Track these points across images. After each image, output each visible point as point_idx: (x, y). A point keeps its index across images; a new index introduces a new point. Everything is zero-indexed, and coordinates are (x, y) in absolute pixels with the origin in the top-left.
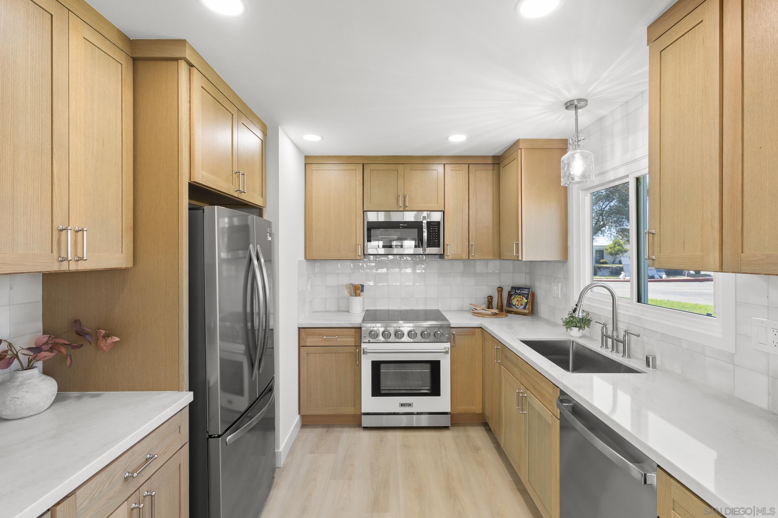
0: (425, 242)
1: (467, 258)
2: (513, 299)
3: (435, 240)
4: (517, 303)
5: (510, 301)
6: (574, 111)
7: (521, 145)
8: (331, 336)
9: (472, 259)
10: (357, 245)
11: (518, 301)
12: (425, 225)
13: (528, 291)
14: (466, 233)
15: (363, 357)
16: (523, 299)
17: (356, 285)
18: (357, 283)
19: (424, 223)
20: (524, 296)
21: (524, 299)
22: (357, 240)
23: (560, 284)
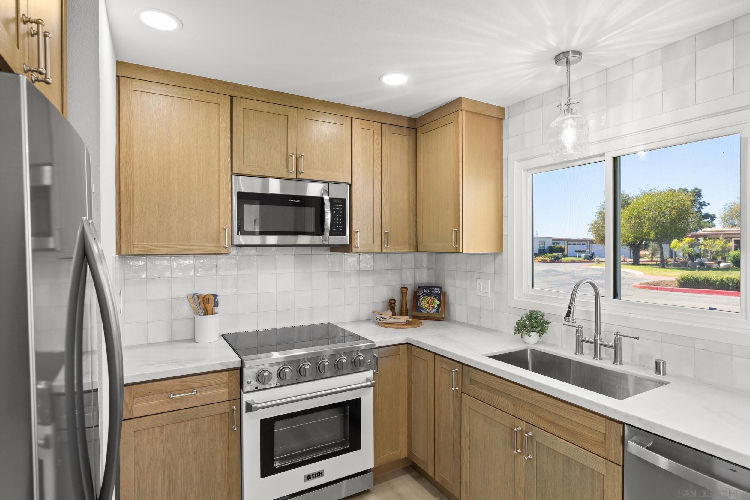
0: (328, 228)
1: (380, 251)
2: (422, 301)
3: (339, 224)
4: (427, 306)
5: (418, 304)
6: (565, 68)
7: (464, 106)
8: (183, 391)
9: (386, 251)
10: (222, 231)
11: (428, 303)
12: (327, 203)
13: (439, 291)
14: (379, 216)
15: (246, 417)
16: (434, 300)
17: (205, 296)
18: (204, 292)
19: (326, 199)
20: (435, 297)
21: (436, 300)
22: (222, 222)
23: (490, 280)
